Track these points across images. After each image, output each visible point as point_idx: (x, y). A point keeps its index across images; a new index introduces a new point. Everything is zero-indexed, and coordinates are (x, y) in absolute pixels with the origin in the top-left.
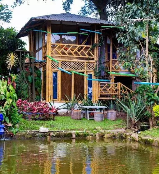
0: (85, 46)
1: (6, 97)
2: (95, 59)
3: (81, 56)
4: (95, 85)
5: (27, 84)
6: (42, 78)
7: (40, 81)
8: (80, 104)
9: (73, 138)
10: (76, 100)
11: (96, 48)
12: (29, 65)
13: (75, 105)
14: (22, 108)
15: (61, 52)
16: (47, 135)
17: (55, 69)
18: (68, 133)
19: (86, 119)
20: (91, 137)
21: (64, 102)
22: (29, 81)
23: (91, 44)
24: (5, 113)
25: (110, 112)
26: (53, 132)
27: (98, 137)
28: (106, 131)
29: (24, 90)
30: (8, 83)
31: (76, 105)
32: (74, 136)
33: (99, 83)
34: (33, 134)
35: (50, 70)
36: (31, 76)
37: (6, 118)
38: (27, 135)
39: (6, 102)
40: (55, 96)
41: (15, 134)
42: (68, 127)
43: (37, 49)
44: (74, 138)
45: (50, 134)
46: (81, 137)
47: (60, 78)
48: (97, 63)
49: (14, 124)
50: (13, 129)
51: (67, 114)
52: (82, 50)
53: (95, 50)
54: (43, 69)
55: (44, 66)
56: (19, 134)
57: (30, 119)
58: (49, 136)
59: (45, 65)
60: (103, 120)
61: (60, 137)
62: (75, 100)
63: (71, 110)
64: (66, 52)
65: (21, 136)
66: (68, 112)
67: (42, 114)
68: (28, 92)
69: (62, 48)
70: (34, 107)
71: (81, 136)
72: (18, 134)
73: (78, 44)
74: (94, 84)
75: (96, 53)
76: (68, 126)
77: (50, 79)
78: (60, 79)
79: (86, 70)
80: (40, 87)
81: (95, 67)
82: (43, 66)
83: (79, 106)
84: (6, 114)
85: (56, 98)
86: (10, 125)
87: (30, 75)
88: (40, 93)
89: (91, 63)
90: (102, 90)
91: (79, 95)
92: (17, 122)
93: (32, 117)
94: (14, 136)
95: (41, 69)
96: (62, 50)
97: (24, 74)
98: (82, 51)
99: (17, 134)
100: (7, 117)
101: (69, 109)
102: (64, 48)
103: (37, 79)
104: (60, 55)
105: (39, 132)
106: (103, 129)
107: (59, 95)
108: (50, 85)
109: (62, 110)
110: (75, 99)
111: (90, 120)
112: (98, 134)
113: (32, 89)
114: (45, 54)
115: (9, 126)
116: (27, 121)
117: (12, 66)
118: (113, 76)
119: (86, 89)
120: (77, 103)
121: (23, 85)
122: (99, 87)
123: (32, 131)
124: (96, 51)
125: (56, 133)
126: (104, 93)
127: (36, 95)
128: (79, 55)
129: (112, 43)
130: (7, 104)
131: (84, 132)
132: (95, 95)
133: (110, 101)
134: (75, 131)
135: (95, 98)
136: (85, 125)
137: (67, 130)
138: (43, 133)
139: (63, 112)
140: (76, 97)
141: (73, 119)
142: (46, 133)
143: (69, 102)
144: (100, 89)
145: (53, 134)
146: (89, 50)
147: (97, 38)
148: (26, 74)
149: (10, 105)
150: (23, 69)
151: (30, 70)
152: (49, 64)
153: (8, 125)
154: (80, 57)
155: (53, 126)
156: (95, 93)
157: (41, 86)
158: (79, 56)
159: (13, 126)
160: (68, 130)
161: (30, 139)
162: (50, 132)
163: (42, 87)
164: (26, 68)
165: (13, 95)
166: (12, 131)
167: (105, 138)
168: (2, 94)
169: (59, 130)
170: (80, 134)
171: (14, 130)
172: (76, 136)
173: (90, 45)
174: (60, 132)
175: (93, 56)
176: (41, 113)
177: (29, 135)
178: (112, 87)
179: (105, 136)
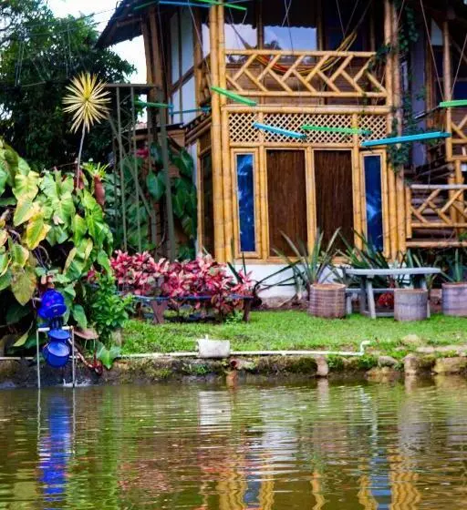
0: (351, 55)
1: (71, 234)
2: (389, 102)
3: (337, 93)
4: (392, 195)
5: (146, 204)
6: (198, 182)
7: (190, 192)
8: (341, 268)
9: (319, 377)
10: (323, 253)
11: (389, 62)
12: (150, 136)
13: (320, 271)
14: (130, 282)
15: (264, 81)
16: (226, 367)
17: (244, 143)
18: (302, 359)
19: (363, 315)
20: (385, 370)
21: (282, 263)
22: (152, 191)
23: (373, 45)
24: (71, 290)
25: (454, 289)
26: (245, 355)
27: (411, 371)
28: (441, 349)
29: (136, 228)
30: (75, 186)
31: (327, 271)
32: (323, 369)
33: (407, 189)
34: (174, 364)
35: (226, 147)
36: (159, 174)
37: (75, 312)
38: (155, 367)
39: (73, 252)
40: (247, 243)
41: (109, 367)
42: (299, 341)
43: (175, 78)
44: (325, 377)
45: (234, 363)
46: (350, 373)
47: (262, 174)
48: (398, 114)
49: (104, 331)
50: (103, 347)
51: (296, 304)
52: (340, 70)
53: (388, 69)
54: (202, 148)
55: (205, 137)
56: (126, 367)
57: (161, 319)
58: (232, 369)
59: (208, 131)
60: (429, 316)
61: (273, 372)
62: (320, 255)
63: (307, 288)
64: (281, 80)
65: (131, 373)
66: (296, 297)
67: (201, 301)
68: (150, 235)
69: (265, 67)
70: (174, 274)
71: (351, 368)
72: (120, 365)
73: (324, 49)
74: (388, 193)
75: (393, 79)
76: (301, 337)
77: (227, 179)
78: (262, 178)
79: (355, 143)
80: (193, 214)
81: (390, 131)
82: (201, 137)
83: (337, 274)
84: (73, 293)
85: (253, 249)
86: (91, 334)
87: (153, 172)
88: (191, 236)
89: (376, 116)
90: (417, 212)
91: (336, 234)
92: (114, 324)
93: (168, 313)
94: (105, 373)
95: (195, 150)
96: (264, 72)
97: (132, 171)
98: (340, 76)
99: (116, 364)
100: (80, 307)
101: (301, 287)
102: (271, 65)
103: (180, 186)
104: (261, 90)
105: (195, 358)
106: (430, 343)
107: (261, 235)
108: (227, 201)
109: (276, 292)
110: (321, 249)
111: (378, 318)
112: (413, 360)
113: (162, 223)
114: (206, 91)
115: (88, 338)
116: (152, 327)
117: (86, 122)
118: (458, 164)
119: (361, 212)
120: (330, 264)
121: (131, 210)
122: (408, 204)
123: (171, 354)
124: (393, 71)
125: (256, 359)
126: (426, 223)
127: (178, 246)
128: (331, 90)
129: (450, 41)
130: (77, 258)
131: (361, 354)
132: (393, 232)
133: (450, 251)
134: (326, 353)
135: (393, 244)
136: (363, 333)
137: (295, 349)
138: (210, 358)
139: (280, 299)
140: (325, 241)
141: (317, 316)
142: (220, 358)
143: (299, 262)
144: (410, 209)
145: (248, 364)
146: (366, 67)
147: (392, 21)
148: (139, 168)
149: (85, 263)
150: (127, 151)
151: (153, 155)
152: (220, 128)
153: (83, 333)
154: (332, 97)
155: (247, 339)
156: (394, 225)
157: (196, 210)
158: (329, 94)
159: (100, 339)
160: (302, 348)
161: (165, 380)
162: (236, 356)
163: (199, 215)
164: (138, 147)
165: (96, 227)
166: (98, 355)
167: (436, 374)
168: (56, 223)
169: (266, 348)
170: (344, 359)
171: (104, 353)
172: (331, 370)
173: (368, 50)
174: (272, 355)
175: (382, 88)
176: (199, 294)
177: (160, 367)
178: (457, 200)
179: (439, 368)
